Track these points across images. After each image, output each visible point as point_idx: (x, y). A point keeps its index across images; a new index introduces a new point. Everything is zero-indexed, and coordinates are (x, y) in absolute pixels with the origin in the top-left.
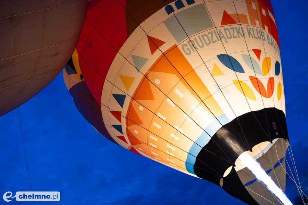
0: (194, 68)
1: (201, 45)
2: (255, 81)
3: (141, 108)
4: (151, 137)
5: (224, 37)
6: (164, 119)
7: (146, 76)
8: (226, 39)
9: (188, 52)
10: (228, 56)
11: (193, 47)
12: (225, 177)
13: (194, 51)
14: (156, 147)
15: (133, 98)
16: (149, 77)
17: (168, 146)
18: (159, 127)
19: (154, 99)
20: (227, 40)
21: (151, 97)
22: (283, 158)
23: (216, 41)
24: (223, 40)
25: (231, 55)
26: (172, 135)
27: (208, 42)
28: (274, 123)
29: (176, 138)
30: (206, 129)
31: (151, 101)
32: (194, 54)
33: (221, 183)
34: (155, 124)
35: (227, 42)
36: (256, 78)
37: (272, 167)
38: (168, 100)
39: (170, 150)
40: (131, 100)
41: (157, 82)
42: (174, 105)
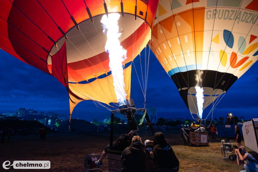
0: (205, 30)
1: (220, 17)
2: (234, 56)
3: (161, 31)
4: (159, 48)
5: (239, 19)
6: (170, 46)
7: (174, 16)
8: (239, 20)
9: (209, 17)
10: (231, 33)
11: (214, 16)
12: (182, 90)
13: (213, 19)
14: (159, 54)
15: (160, 23)
16: (176, 17)
17: (165, 59)
18: (165, 48)
19: (171, 33)
20: (239, 22)
21: (170, 30)
22: (219, 95)
23: (231, 19)
24: (237, 20)
25: (233, 34)
26: (170, 56)
27: (226, 17)
28: (224, 82)
29: (171, 59)
30: (187, 66)
31: (168, 32)
32: (211, 20)
33: (180, 90)
34: (164, 45)
35: (238, 23)
36: (236, 55)
37: (211, 95)
38: (178, 39)
39: (165, 61)
40: (158, 23)
41: (179, 24)
42: (179, 43)
